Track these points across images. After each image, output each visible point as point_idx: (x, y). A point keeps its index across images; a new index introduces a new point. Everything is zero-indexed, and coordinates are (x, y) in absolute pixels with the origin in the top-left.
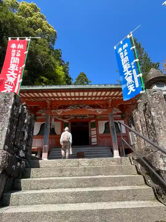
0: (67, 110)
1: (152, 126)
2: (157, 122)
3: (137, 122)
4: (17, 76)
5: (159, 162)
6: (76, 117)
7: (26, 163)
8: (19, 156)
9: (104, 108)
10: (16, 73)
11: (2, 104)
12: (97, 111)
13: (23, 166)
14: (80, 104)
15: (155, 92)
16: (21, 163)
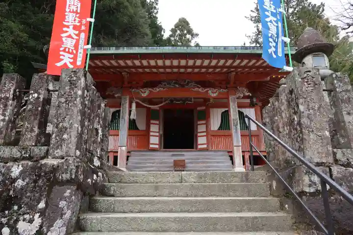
0: (158, 90)
1: (298, 127)
2: (306, 122)
3: (276, 118)
4: (78, 35)
5: (303, 181)
6: (172, 101)
7: (103, 175)
8: (94, 166)
9: (221, 88)
10: (77, 31)
11: (67, 88)
12: (210, 92)
13: (100, 180)
14: (180, 79)
15: (308, 73)
16: (97, 176)
